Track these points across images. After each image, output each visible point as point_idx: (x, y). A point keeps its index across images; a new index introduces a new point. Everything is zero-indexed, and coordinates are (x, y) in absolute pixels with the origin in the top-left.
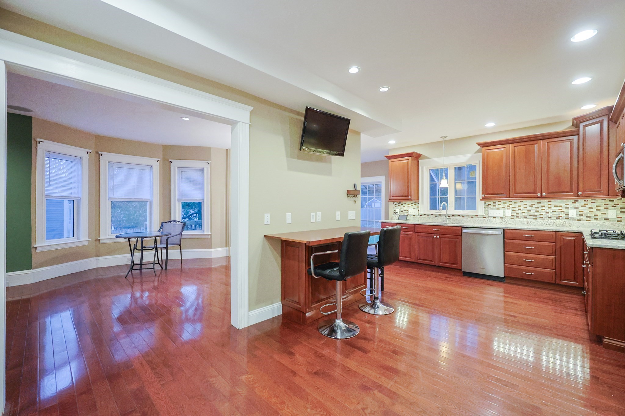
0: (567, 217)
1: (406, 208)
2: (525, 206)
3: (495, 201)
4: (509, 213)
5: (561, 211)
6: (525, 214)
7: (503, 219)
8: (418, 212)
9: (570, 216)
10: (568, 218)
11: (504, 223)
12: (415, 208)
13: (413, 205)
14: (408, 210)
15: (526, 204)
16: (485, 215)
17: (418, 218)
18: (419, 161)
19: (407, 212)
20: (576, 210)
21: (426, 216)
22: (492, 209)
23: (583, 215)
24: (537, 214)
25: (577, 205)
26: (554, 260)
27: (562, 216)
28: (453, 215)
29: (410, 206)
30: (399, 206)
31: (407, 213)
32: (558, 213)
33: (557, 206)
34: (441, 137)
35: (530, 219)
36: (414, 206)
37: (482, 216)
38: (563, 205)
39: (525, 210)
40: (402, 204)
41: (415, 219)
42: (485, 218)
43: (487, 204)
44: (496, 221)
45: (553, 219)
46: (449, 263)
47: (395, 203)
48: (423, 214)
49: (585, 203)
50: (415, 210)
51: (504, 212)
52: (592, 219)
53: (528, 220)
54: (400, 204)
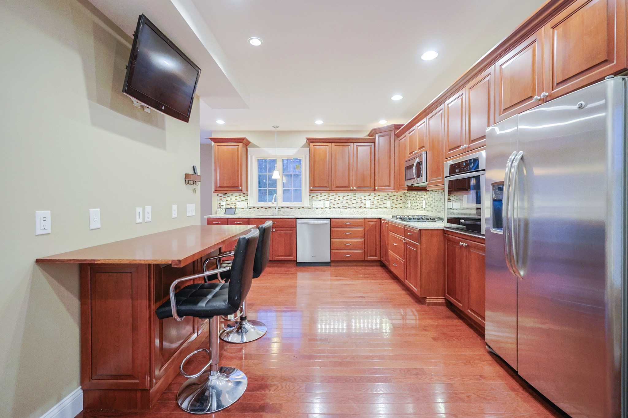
0: (365, 206)
1: (233, 201)
2: (339, 198)
3: (317, 194)
4: (328, 204)
5: (362, 202)
6: (339, 205)
7: (324, 209)
8: (247, 205)
9: (367, 206)
10: (365, 207)
11: (324, 213)
12: (243, 201)
13: (241, 197)
14: (235, 203)
15: (340, 197)
16: (309, 206)
17: (247, 211)
20: (370, 201)
21: (256, 209)
22: (315, 201)
23: (373, 205)
24: (347, 205)
25: (370, 197)
26: (364, 241)
27: (362, 206)
28: (282, 207)
29: (237, 198)
30: (225, 198)
31: (234, 206)
32: (359, 204)
33: (359, 198)
34: (273, 127)
35: (342, 209)
36: (243, 198)
37: (308, 207)
38: (363, 197)
39: (339, 202)
40: (229, 196)
41: (244, 212)
42: (310, 209)
43: (311, 196)
44: (318, 212)
45: (356, 209)
46: (285, 256)
47: (220, 195)
48: (252, 207)
49: (375, 195)
50: (243, 202)
51: (324, 203)
52: (378, 207)
53: (341, 210)
54: (226, 196)
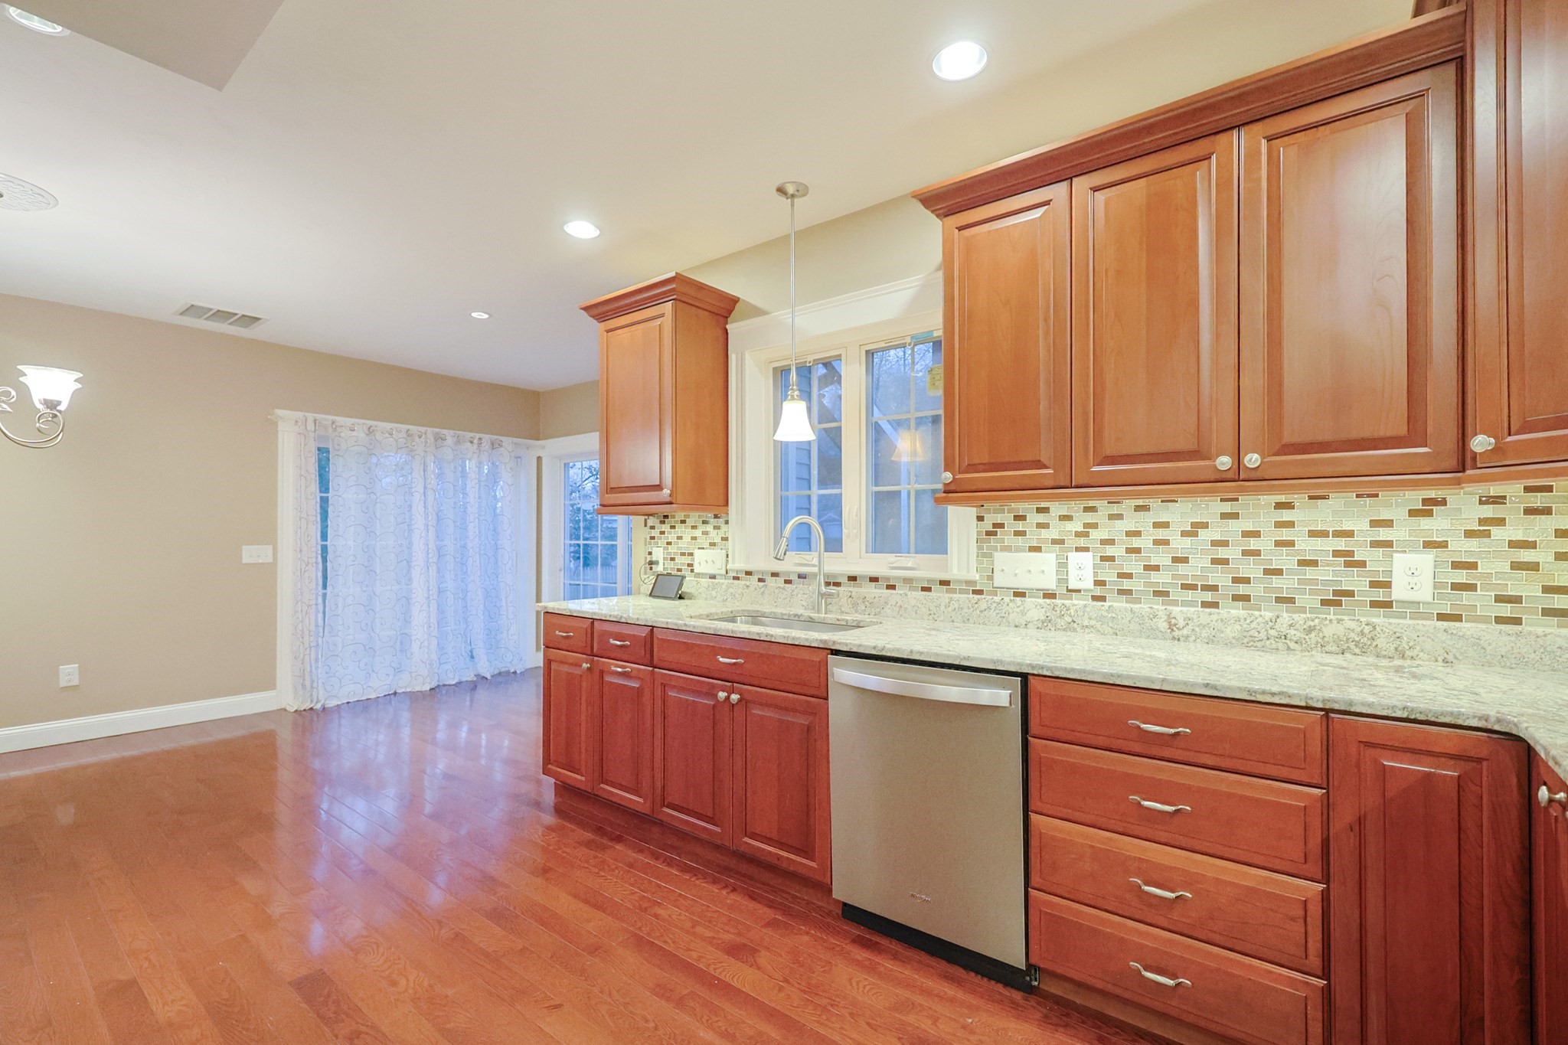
0: (1380, 595)
1: (685, 544)
2: (1161, 534)
3: (1021, 507)
4: (1082, 569)
5: (1348, 564)
6: (1161, 579)
7: (1058, 601)
8: (727, 562)
9: (1398, 592)
10: (1388, 605)
11: (1061, 623)
12: (714, 544)
13: (709, 528)
14: (691, 554)
15: (1166, 525)
16: (977, 577)
17: (726, 587)
18: (728, 327)
19: (687, 560)
20: (1428, 558)
21: (756, 580)
22: (1007, 549)
23: (1471, 587)
24: (1221, 578)
25: (1437, 525)
26: (1315, 910)
27: (1351, 594)
28: (853, 579)
29: (698, 533)
30: (664, 532)
31: (688, 565)
32: (1330, 574)
33: (1323, 534)
35: (1185, 603)
36: (714, 535)
37: (969, 583)
38: (1359, 525)
39: (1162, 558)
40: (675, 527)
42: (979, 592)
43: (990, 520)
44: (1023, 613)
45: (1303, 610)
46: (781, 845)
47: (651, 521)
48: (741, 571)
49: (1488, 511)
50: (714, 551)
51: (1063, 566)
52: (1531, 611)
53: (1176, 610)
54: (666, 528)
